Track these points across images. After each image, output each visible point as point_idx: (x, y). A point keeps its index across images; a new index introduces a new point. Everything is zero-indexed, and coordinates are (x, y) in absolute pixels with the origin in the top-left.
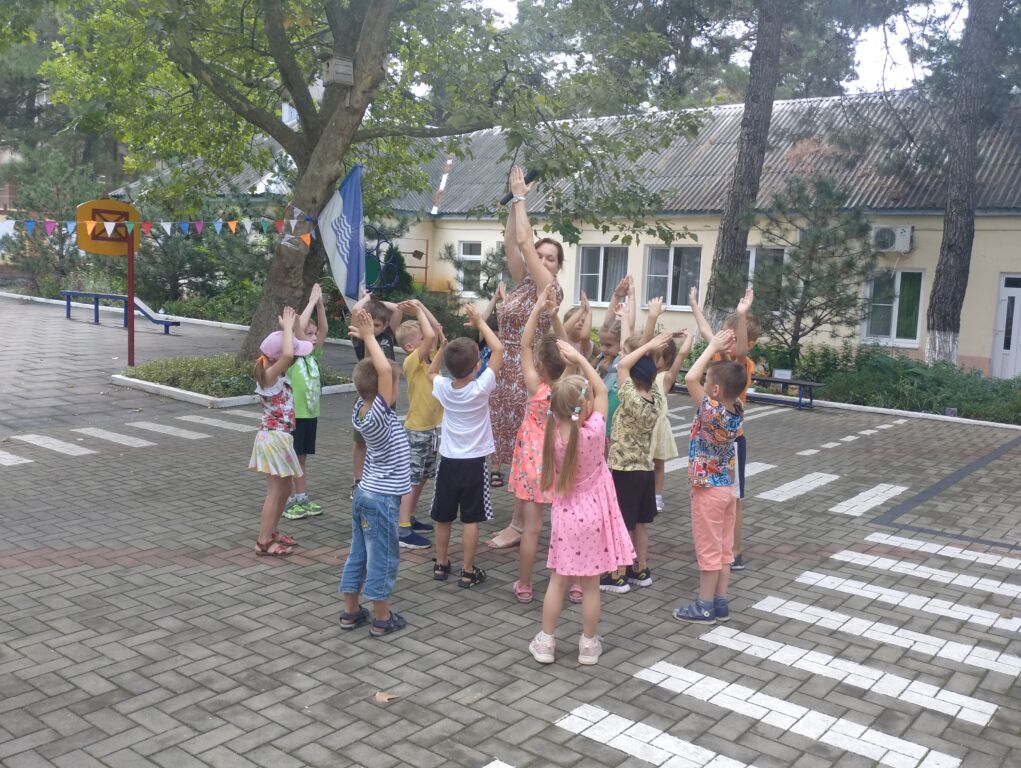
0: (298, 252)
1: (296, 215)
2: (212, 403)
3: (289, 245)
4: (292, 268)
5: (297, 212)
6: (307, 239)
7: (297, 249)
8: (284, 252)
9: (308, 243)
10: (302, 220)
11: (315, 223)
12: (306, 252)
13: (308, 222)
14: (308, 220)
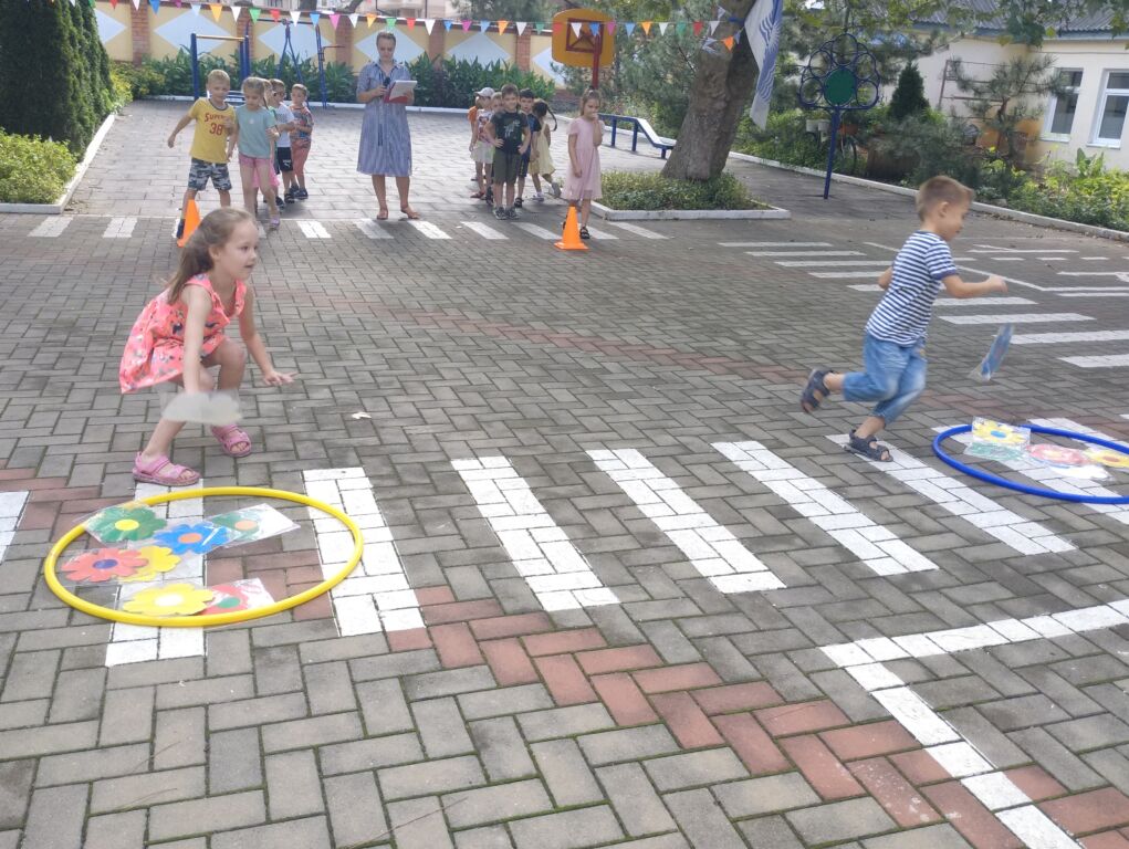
0: (719, 58)
1: (719, 16)
2: (607, 214)
3: (710, 50)
4: (711, 76)
5: (722, 11)
6: (729, 43)
7: (717, 54)
8: (704, 58)
9: (730, 47)
10: (727, 21)
11: (741, 24)
12: (728, 57)
13: (732, 24)
14: (732, 20)
